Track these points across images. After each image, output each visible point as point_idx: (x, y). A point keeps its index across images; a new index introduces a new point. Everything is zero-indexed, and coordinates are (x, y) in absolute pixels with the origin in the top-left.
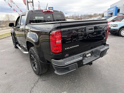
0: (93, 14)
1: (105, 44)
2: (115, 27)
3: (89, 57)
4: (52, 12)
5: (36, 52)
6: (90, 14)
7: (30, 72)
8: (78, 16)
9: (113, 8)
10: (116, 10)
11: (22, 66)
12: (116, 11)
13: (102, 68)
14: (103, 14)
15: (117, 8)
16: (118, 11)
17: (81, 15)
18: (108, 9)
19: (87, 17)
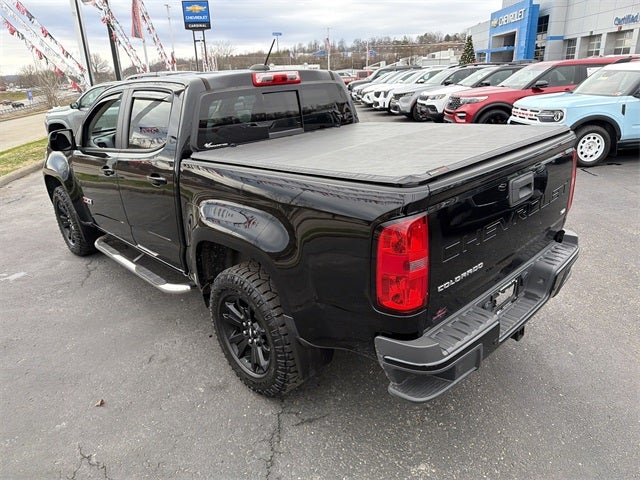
0: (414, 38)
1: (559, 237)
2: (552, 120)
3: (506, 302)
4: (293, 81)
5: (265, 298)
6: (400, 38)
7: (222, 388)
8: (342, 50)
9: (516, 7)
10: (531, 17)
11: (162, 356)
12: (530, 27)
13: (541, 338)
14: (470, 38)
15: (534, 8)
16: (542, 23)
17: (357, 41)
18: (494, 15)
19: (387, 55)
